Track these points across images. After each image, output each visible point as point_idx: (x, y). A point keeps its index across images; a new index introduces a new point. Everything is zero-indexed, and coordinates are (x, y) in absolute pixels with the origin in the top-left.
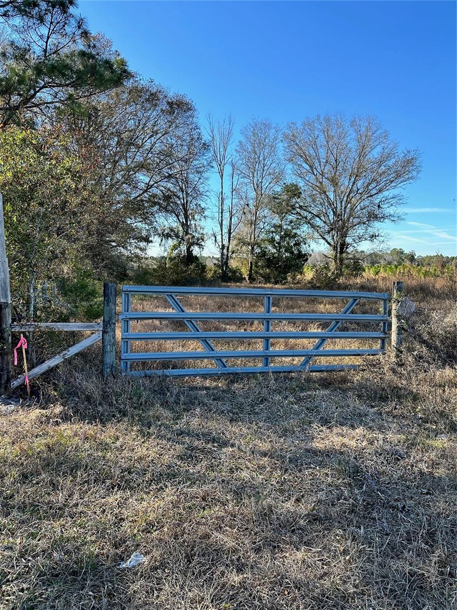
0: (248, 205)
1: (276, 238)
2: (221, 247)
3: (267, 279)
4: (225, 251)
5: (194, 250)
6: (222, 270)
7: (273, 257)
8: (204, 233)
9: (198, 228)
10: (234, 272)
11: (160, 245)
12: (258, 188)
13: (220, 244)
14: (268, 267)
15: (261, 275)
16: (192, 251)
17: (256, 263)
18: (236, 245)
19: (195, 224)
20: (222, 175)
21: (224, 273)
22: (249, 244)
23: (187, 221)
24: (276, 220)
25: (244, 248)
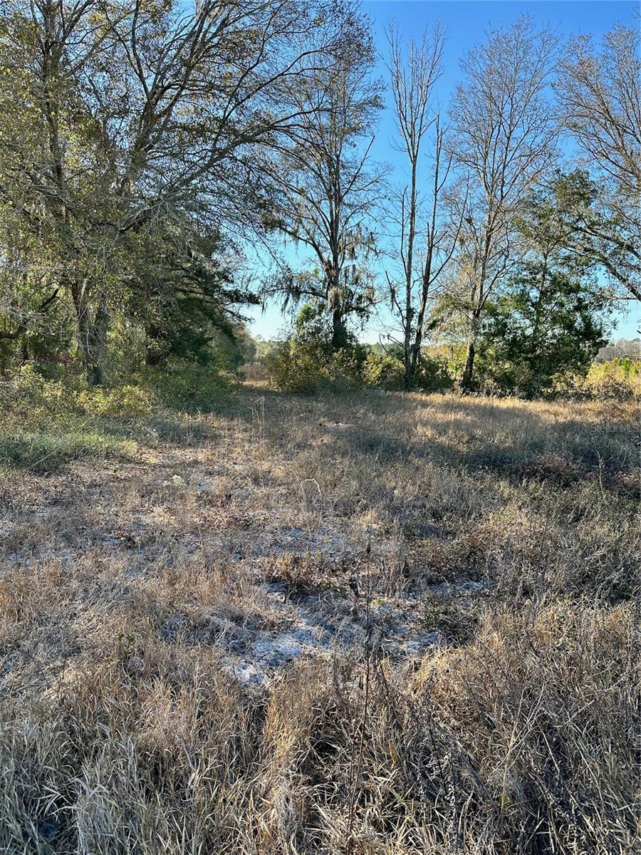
0: (469, 221)
1: (531, 294)
2: (404, 313)
3: (506, 383)
4: (414, 323)
5: (348, 321)
6: (406, 363)
7: (523, 335)
8: (375, 287)
9: (363, 276)
10: (432, 367)
11: (282, 310)
12: (494, 183)
13: (404, 306)
14: (510, 357)
15: (491, 373)
16: (344, 322)
17: (483, 350)
18: (439, 311)
19: (354, 266)
20: (415, 157)
21: (411, 369)
22: (467, 308)
23: (335, 259)
24: (533, 256)
25: (457, 317)
